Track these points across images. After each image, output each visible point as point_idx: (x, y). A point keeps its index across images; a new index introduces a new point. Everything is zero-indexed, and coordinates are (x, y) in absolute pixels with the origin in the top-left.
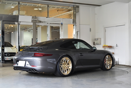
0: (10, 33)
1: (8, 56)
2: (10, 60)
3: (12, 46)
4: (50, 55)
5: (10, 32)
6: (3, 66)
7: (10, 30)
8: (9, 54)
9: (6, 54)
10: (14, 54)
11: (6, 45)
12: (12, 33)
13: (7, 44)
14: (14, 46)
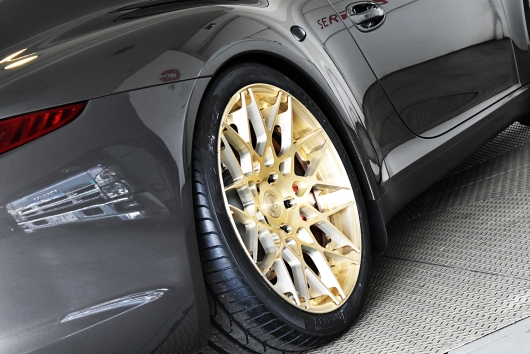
4: (50, 127)
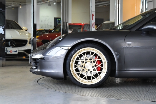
0: (17, 8)
1: (13, 46)
2: (17, 53)
3: (21, 28)
5: (17, 6)
6: (3, 66)
7: (17, 3)
8: (14, 43)
9: (9, 43)
10: (24, 43)
11: (10, 26)
12: (20, 7)
13: (12, 25)
14: (24, 28)
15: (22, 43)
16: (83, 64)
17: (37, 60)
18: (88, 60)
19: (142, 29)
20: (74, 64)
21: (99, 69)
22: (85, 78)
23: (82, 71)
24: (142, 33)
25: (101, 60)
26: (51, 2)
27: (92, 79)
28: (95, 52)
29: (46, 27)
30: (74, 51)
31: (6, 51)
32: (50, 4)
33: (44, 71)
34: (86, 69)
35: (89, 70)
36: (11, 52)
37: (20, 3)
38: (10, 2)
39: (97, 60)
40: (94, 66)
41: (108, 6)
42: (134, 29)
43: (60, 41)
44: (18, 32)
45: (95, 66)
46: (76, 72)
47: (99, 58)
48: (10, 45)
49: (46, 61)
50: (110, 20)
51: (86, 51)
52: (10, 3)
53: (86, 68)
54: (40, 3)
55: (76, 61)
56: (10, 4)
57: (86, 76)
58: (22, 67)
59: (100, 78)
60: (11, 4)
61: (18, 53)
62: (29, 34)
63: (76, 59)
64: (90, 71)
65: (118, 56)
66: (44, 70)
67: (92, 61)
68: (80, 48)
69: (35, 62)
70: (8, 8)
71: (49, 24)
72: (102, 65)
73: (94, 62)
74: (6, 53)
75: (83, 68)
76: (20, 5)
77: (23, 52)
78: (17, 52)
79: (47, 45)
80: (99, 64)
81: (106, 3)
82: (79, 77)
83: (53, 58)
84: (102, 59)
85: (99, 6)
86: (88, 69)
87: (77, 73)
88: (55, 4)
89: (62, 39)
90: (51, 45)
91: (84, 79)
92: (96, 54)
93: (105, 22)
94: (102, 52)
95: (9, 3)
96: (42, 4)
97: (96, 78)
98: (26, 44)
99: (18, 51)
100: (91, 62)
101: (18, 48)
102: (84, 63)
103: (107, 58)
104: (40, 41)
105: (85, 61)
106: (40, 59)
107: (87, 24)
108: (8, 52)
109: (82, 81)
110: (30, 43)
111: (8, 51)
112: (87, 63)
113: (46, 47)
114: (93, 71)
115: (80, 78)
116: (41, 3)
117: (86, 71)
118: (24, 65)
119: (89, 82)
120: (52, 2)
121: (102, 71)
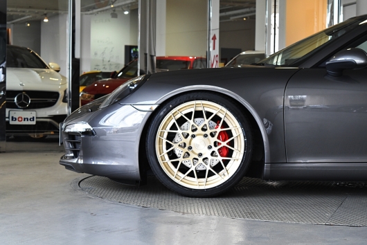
0: (37, 23)
1: (24, 107)
2: (34, 123)
3: (44, 66)
5: (38, 17)
7: (37, 11)
8: (27, 100)
9: (16, 99)
10: (51, 100)
11: (19, 61)
12: (46, 20)
13: (23, 59)
14: (52, 64)
15: (45, 98)
16: (187, 141)
17: (76, 137)
18: (199, 131)
19: (327, 63)
20: (165, 141)
21: (225, 152)
22: (191, 175)
23: (184, 157)
24: (327, 74)
25: (230, 131)
26: (117, 9)
27: (208, 177)
28: (215, 112)
29: (106, 67)
30: (165, 110)
31: (9, 118)
32: (116, 12)
33: (93, 163)
34: (193, 152)
35: (200, 155)
36: (20, 119)
37: (45, 12)
38: (22, 7)
39: (219, 130)
40: (213, 145)
41: (253, 19)
42: (309, 65)
43: (132, 92)
44: (37, 75)
45: (216, 144)
46: (170, 158)
47: (225, 125)
48: (17, 104)
49: (98, 139)
50: (256, 49)
51: (193, 110)
52: (20, 12)
53: (193, 149)
54: (91, 12)
55: (169, 133)
56: (20, 14)
57: (193, 168)
58: (45, 154)
59: (226, 174)
60: (23, 14)
61: (37, 122)
62: (64, 78)
63: (171, 129)
64: (204, 157)
65: (269, 128)
66: (94, 160)
67: (208, 132)
68: (178, 102)
69: (71, 142)
70: (16, 23)
71: (113, 60)
72: (232, 143)
73: (212, 135)
74: (8, 122)
75: (186, 149)
76: (45, 15)
77: (48, 120)
78: (33, 120)
79: (102, 102)
80: (224, 141)
81: (248, 13)
82: (176, 170)
83: (116, 132)
84: (231, 127)
85: (232, 18)
86: (198, 153)
87: (172, 162)
88: (126, 13)
89: (135, 86)
90: (109, 102)
91: (188, 175)
92: (216, 115)
93: (244, 53)
94: (231, 112)
95: (19, 10)
96: (98, 13)
97: (218, 173)
98: (56, 101)
99: (37, 118)
100: (206, 136)
101: (37, 110)
102: (189, 137)
103: (242, 126)
104: (89, 97)
105: (191, 133)
106: (83, 133)
107: (201, 59)
108: (12, 120)
109: (184, 180)
110: (64, 101)
111: (12, 117)
112: (196, 137)
113: (98, 106)
114: (210, 158)
115: (180, 174)
116: (95, 11)
117: (192, 156)
118: (51, 151)
119: (200, 184)
120: (120, 9)
121: (231, 157)
